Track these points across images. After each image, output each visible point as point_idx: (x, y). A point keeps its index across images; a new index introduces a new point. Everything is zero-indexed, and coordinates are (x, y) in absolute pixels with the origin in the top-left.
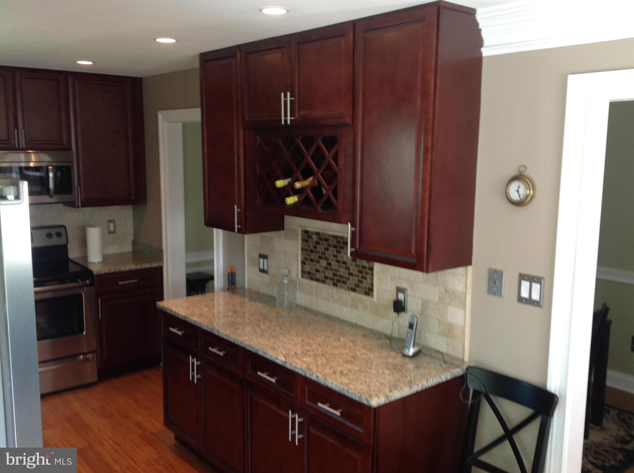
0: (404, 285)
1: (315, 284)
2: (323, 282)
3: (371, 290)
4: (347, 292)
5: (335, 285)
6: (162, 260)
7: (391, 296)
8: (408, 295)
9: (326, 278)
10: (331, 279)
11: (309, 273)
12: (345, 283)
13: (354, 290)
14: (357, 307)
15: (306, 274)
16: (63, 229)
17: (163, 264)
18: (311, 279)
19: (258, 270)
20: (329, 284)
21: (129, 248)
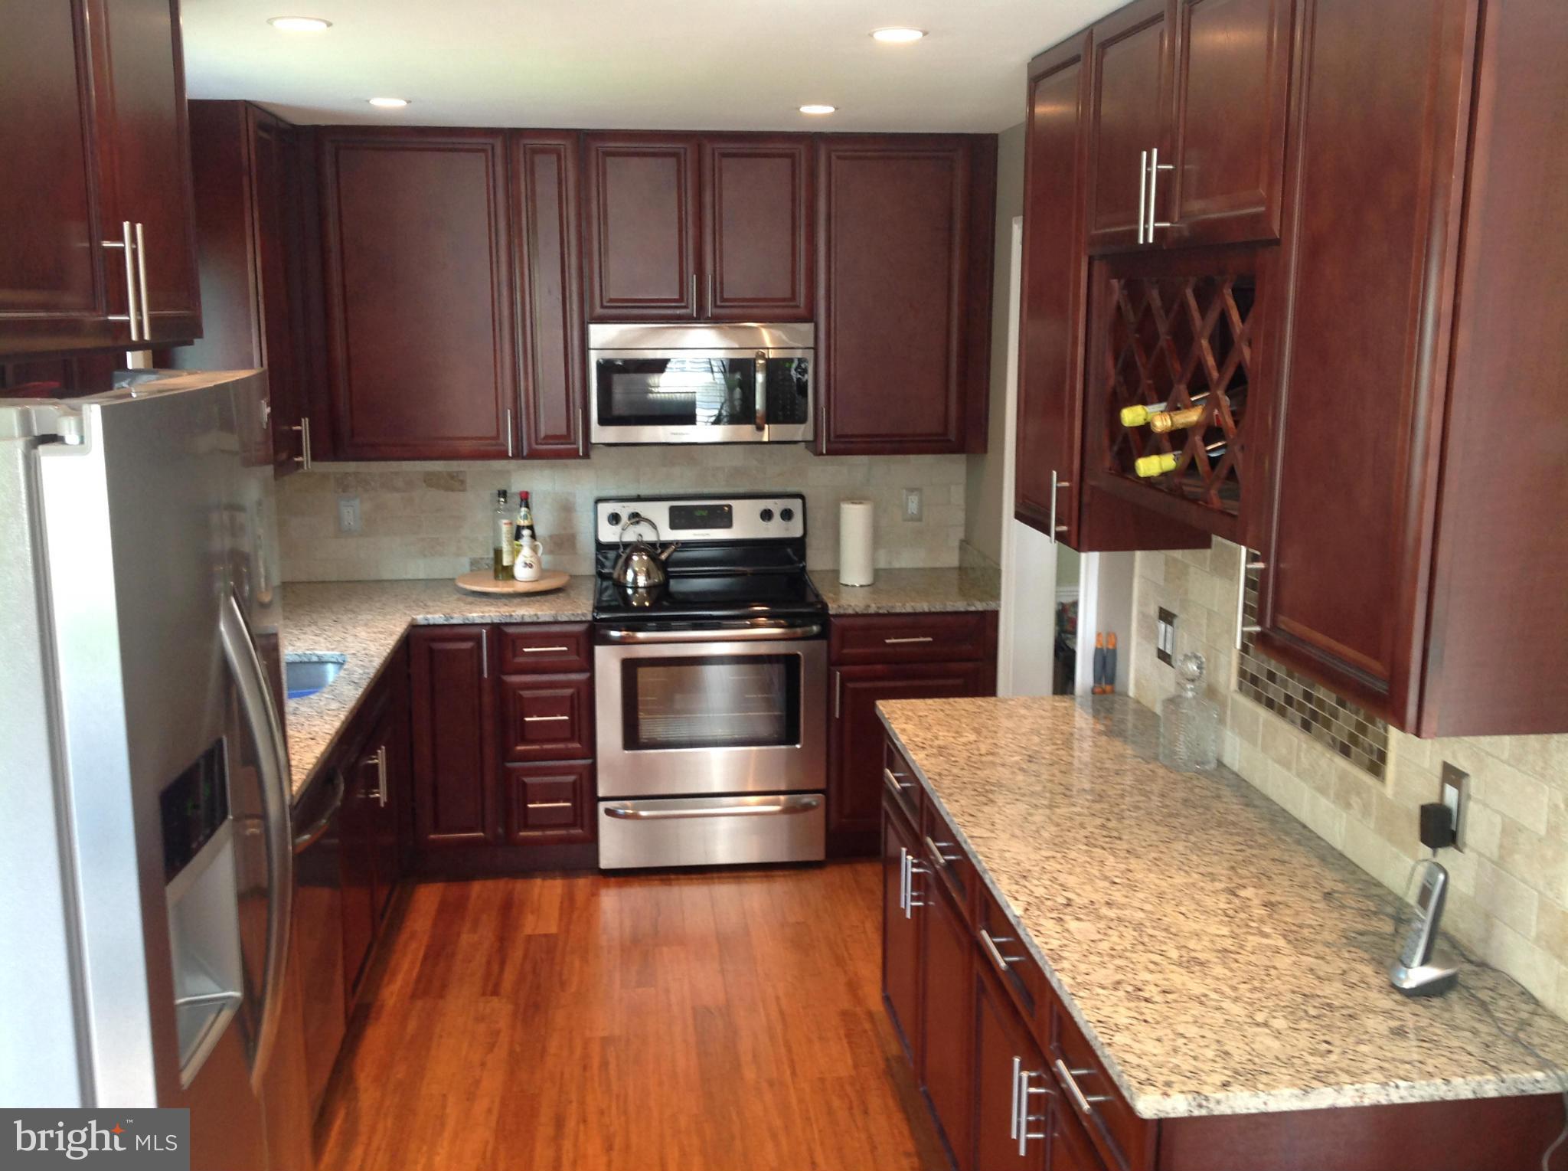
0: (1462, 763)
1: (1263, 714)
2: (1282, 713)
3: (1382, 757)
4: (1328, 754)
5: (1306, 726)
6: (996, 596)
7: (1427, 790)
8: (1469, 797)
9: (1289, 700)
10: (1301, 708)
11: (1254, 680)
12: (1327, 724)
13: (1345, 751)
14: (1348, 806)
15: (1249, 681)
16: (799, 501)
17: (999, 606)
18: (1258, 698)
19: (1155, 653)
20: (1293, 722)
21: (951, 559)
